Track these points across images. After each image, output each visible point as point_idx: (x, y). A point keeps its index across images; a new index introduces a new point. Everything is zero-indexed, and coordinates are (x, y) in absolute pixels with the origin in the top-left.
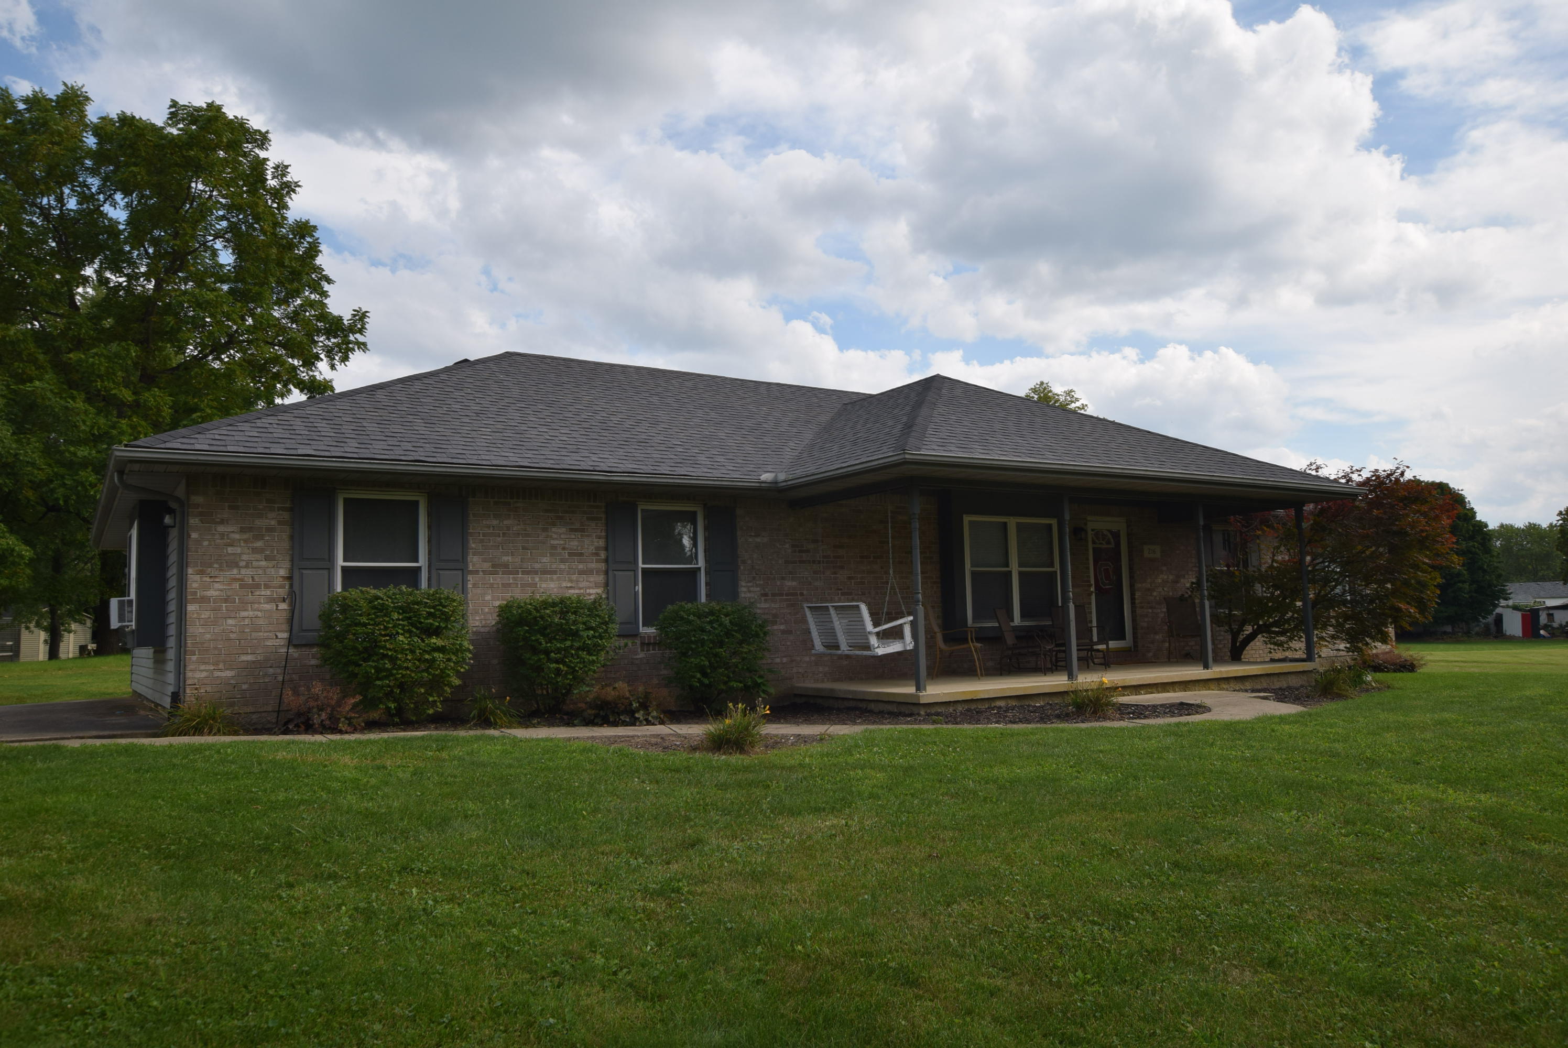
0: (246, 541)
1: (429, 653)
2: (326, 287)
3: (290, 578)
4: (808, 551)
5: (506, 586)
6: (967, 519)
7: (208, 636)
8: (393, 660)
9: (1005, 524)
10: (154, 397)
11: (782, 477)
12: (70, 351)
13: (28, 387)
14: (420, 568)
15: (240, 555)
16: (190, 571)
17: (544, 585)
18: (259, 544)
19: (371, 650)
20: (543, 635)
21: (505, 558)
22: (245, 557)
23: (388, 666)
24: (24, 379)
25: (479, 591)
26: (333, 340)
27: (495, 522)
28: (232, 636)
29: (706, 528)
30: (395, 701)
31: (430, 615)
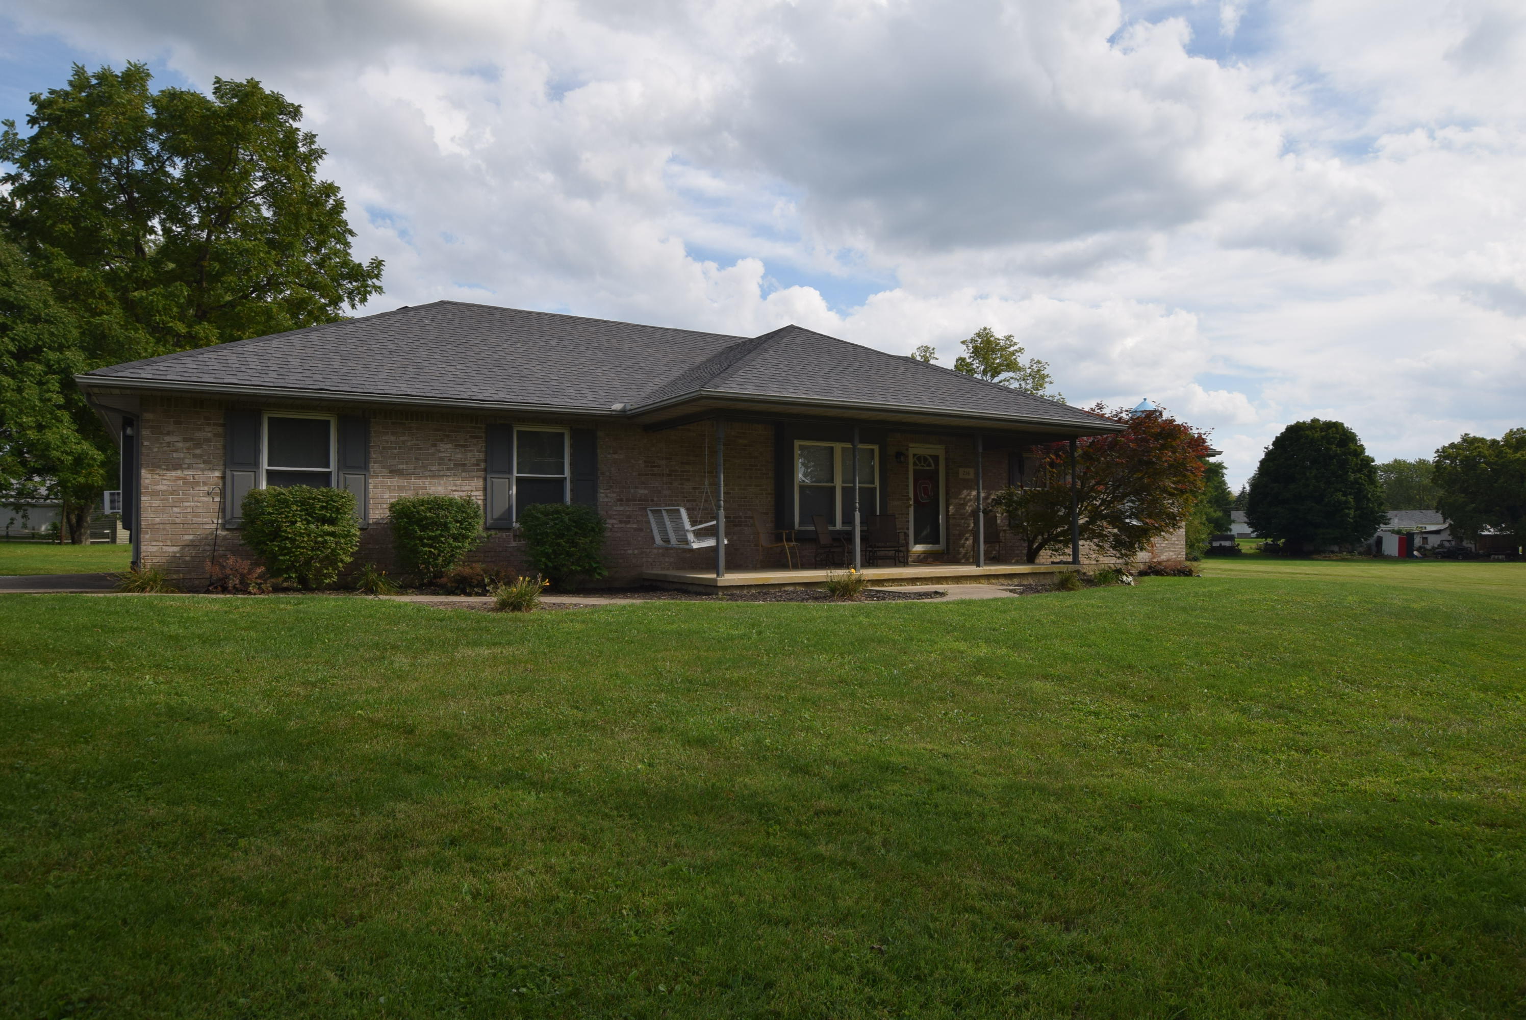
0: (188, 448)
1: (321, 536)
2: (350, 238)
3: (223, 478)
4: (659, 466)
5: (401, 488)
6: (797, 443)
7: (158, 520)
8: (293, 541)
9: (832, 448)
10: (204, 329)
11: (628, 407)
12: (136, 289)
13: (97, 320)
14: (330, 473)
15: (183, 459)
16: (143, 471)
17: (433, 488)
18: (198, 451)
19: (276, 534)
20: (419, 526)
21: (401, 467)
22: (187, 461)
23: (289, 545)
24: (95, 313)
25: (378, 491)
26: (354, 284)
27: (393, 438)
28: (178, 521)
29: (572, 446)
30: (296, 572)
31: (322, 508)
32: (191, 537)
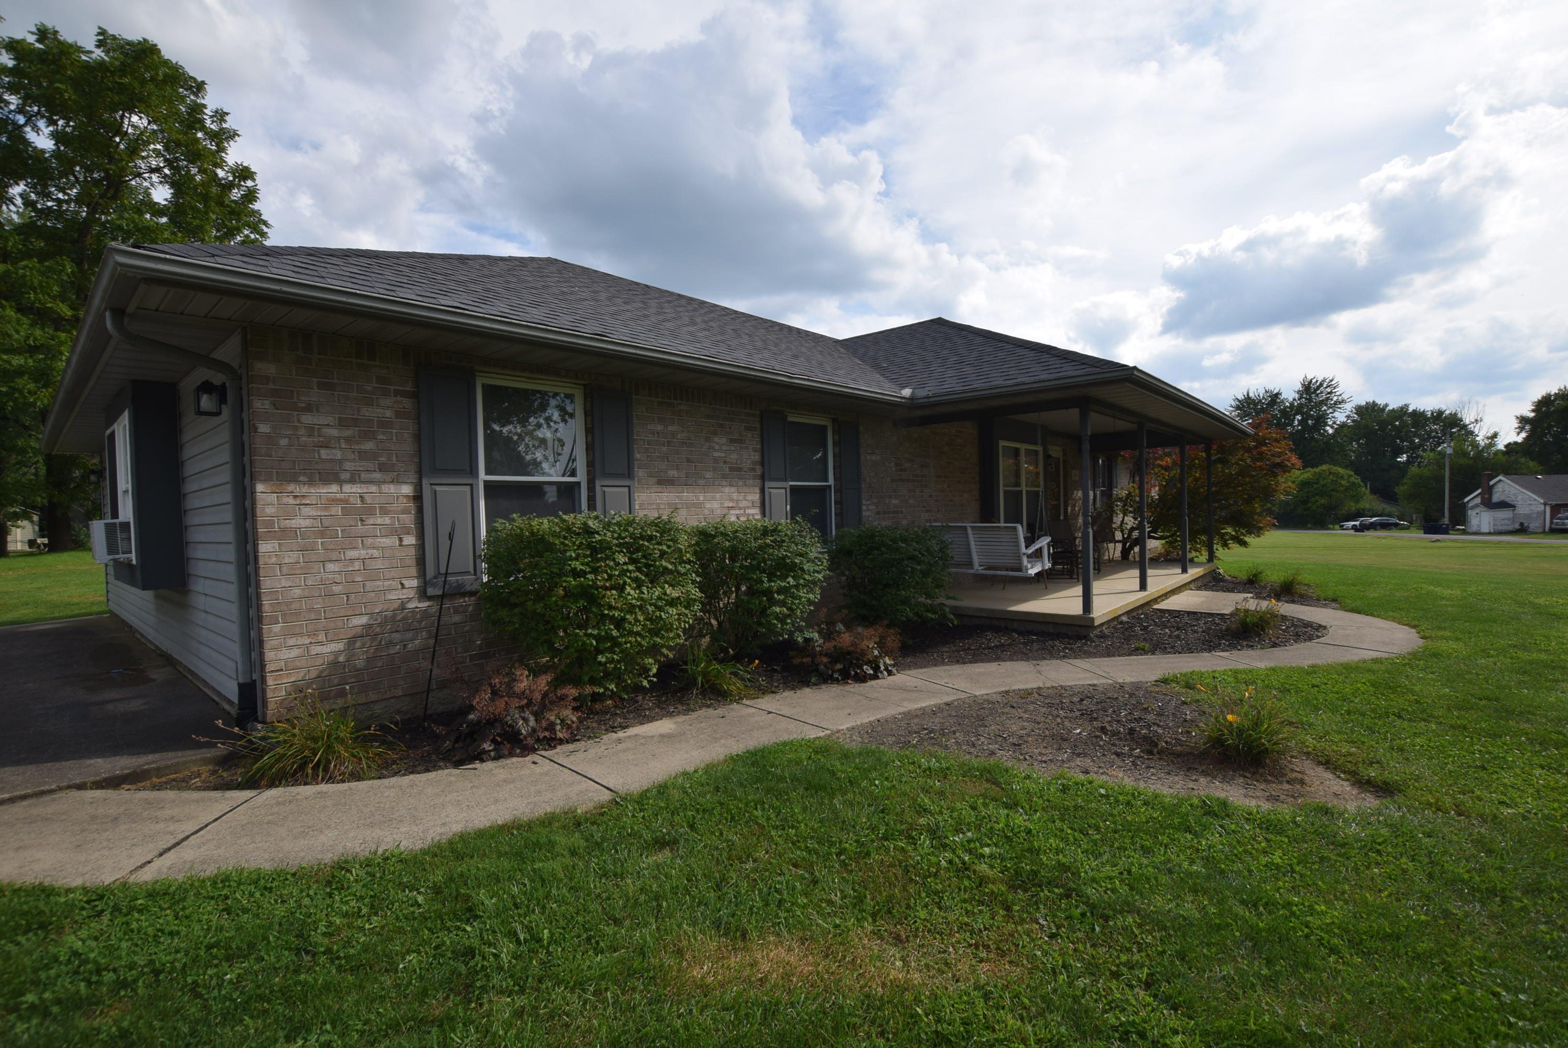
2: (264, 229)
3: (418, 498)
4: (905, 470)
5: (671, 506)
6: (1001, 445)
9: (1019, 449)
11: (918, 392)
14: (578, 484)
16: (260, 487)
27: (660, 428)
28: (337, 589)
29: (835, 445)
32: (364, 620)
